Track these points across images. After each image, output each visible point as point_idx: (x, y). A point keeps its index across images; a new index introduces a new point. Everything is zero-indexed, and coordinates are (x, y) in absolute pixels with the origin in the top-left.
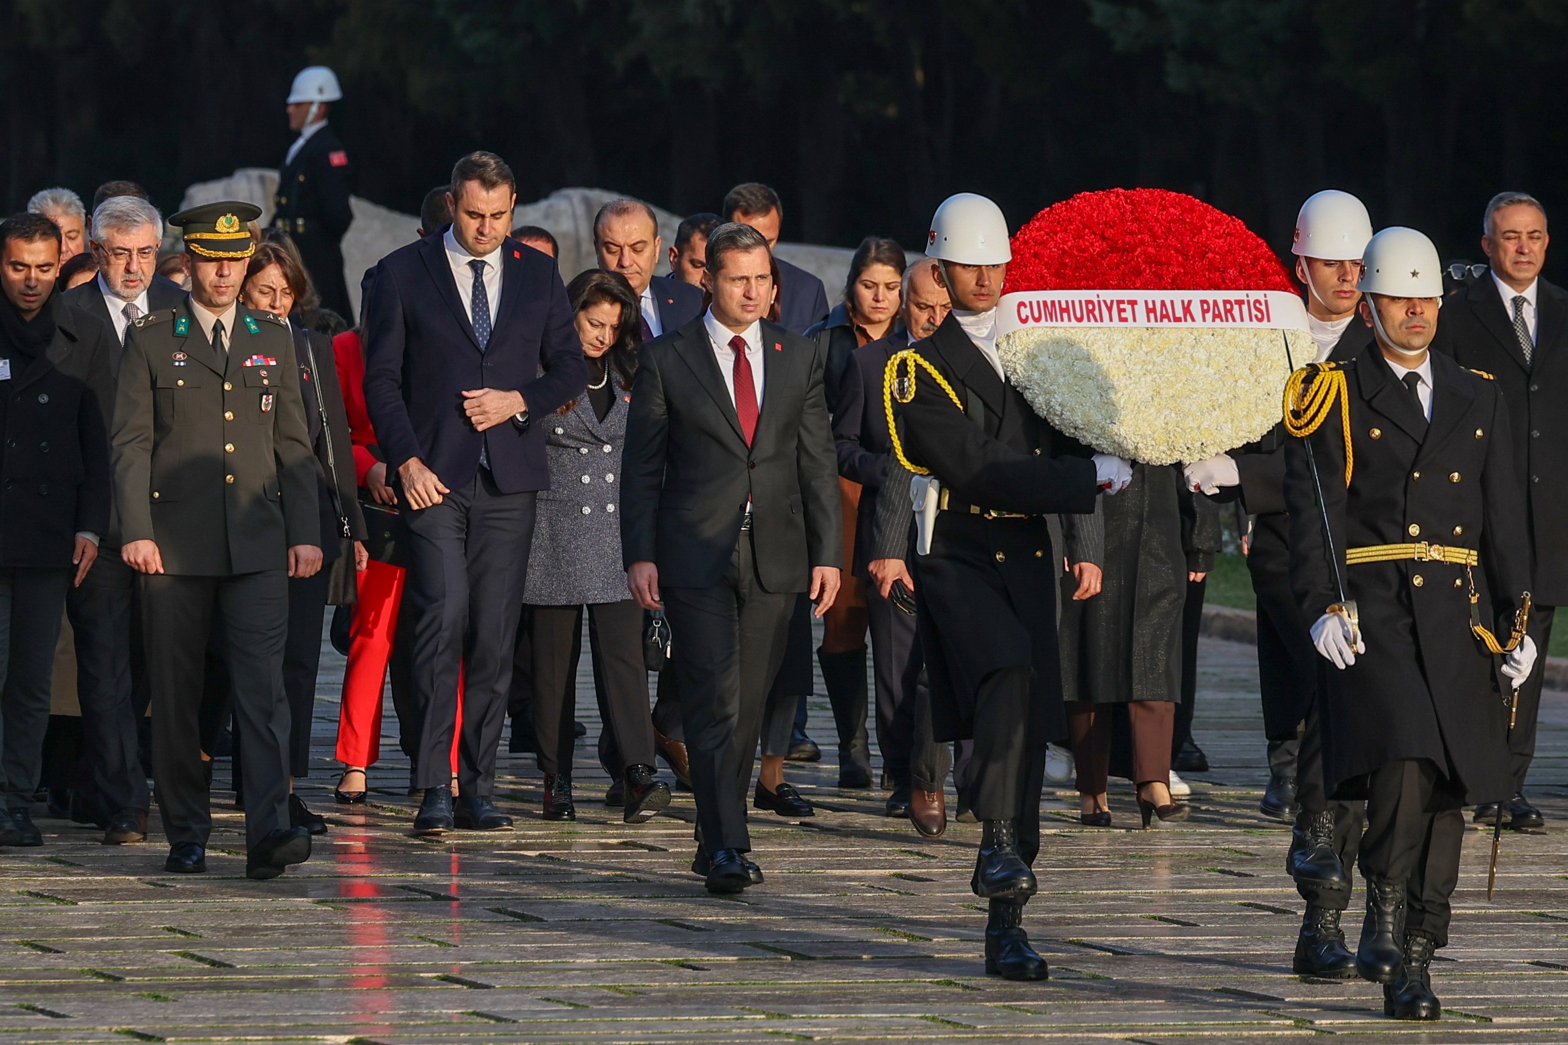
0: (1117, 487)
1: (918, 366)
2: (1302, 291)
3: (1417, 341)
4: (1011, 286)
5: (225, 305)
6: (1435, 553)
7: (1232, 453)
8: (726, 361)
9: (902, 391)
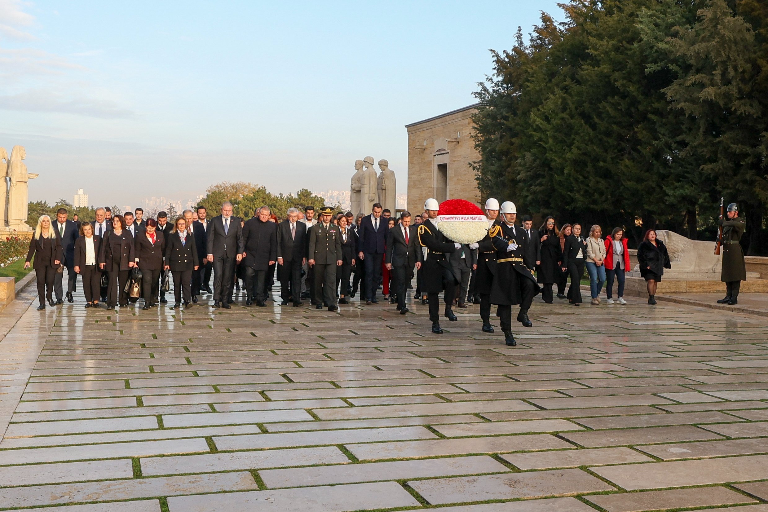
0: (459, 248)
1: (424, 228)
2: (487, 216)
3: (513, 221)
4: (439, 214)
5: (328, 223)
6: (516, 259)
7: (477, 242)
8: (403, 232)
9: (421, 232)
